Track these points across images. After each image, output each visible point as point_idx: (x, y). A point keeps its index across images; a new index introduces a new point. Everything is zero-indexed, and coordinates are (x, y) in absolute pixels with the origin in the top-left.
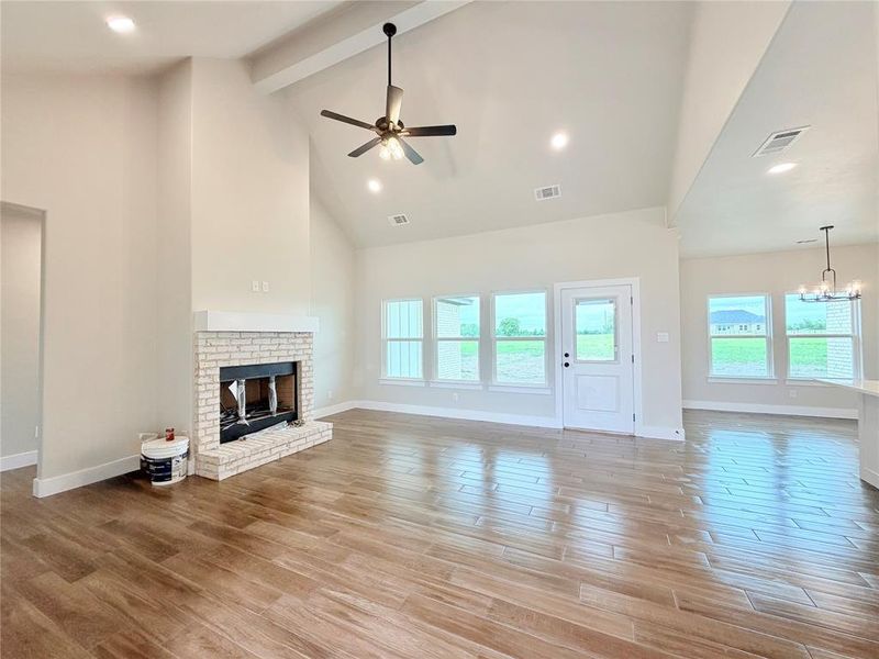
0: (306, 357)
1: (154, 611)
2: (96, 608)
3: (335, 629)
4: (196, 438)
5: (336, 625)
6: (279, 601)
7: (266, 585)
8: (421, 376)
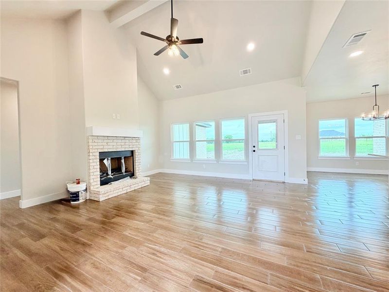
0: (137, 148)
1: (72, 253)
2: (46, 251)
3: (151, 260)
4: (89, 183)
5: (151, 258)
6: (126, 248)
7: (121, 242)
8: (189, 157)
